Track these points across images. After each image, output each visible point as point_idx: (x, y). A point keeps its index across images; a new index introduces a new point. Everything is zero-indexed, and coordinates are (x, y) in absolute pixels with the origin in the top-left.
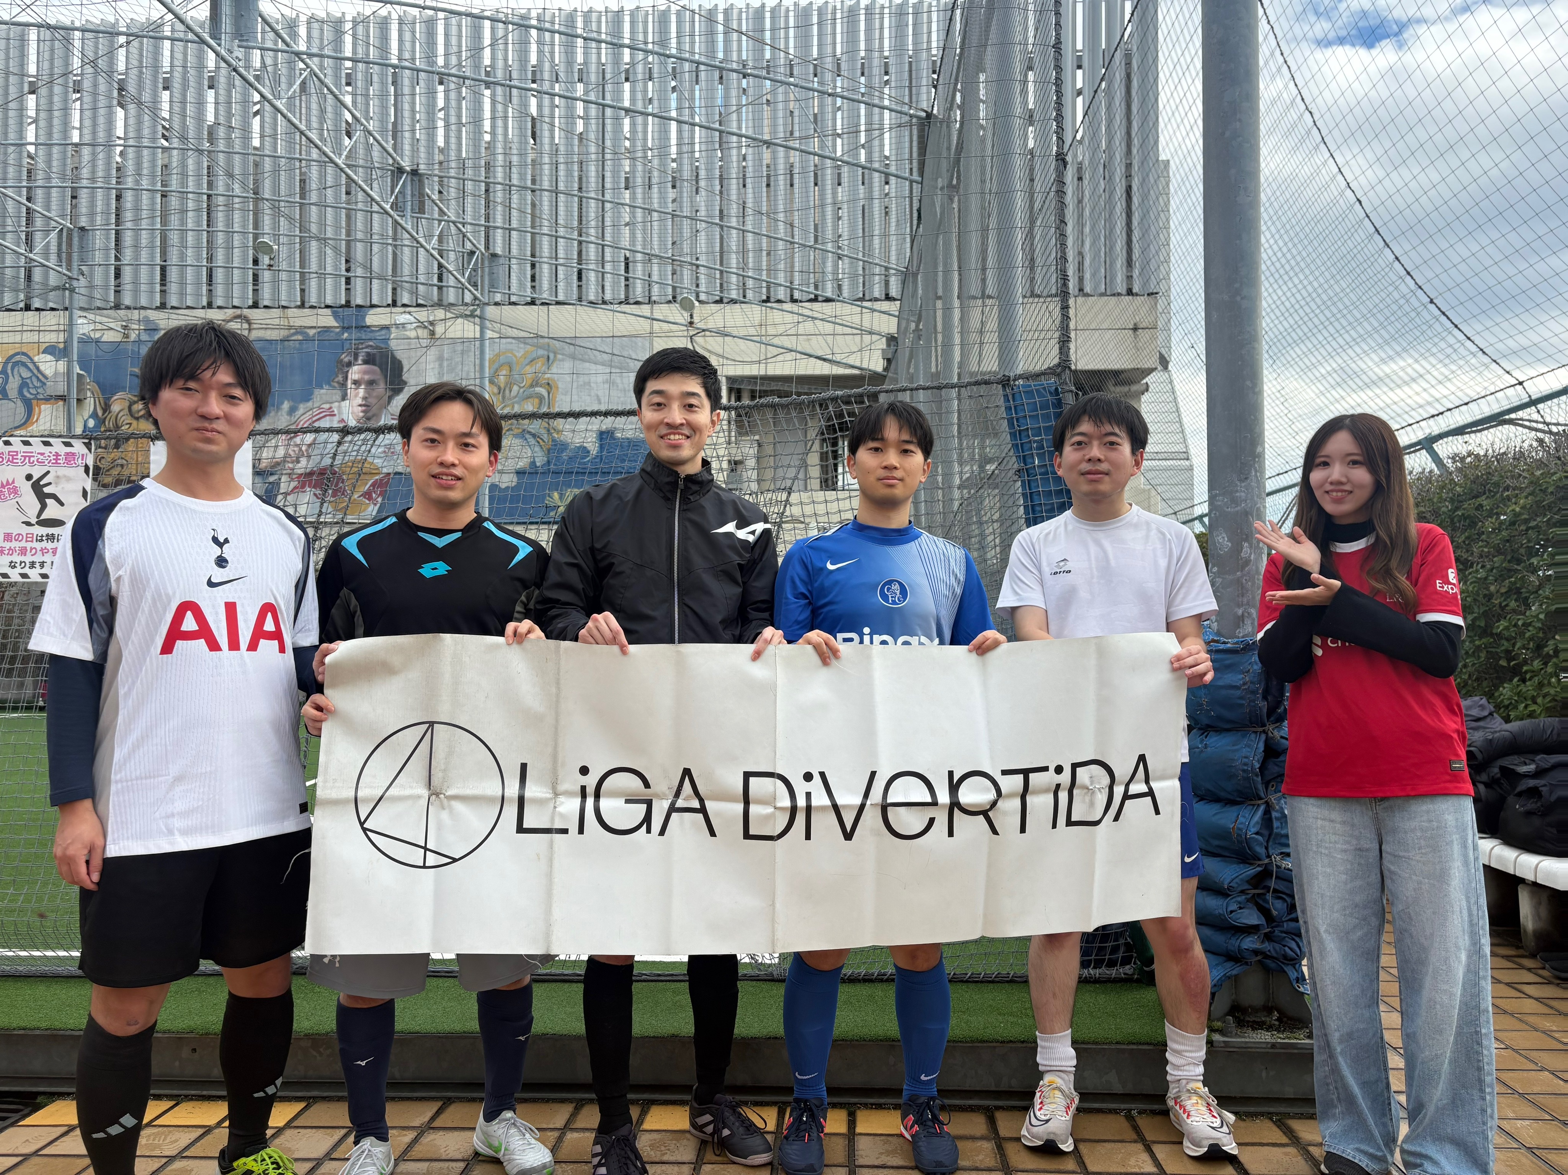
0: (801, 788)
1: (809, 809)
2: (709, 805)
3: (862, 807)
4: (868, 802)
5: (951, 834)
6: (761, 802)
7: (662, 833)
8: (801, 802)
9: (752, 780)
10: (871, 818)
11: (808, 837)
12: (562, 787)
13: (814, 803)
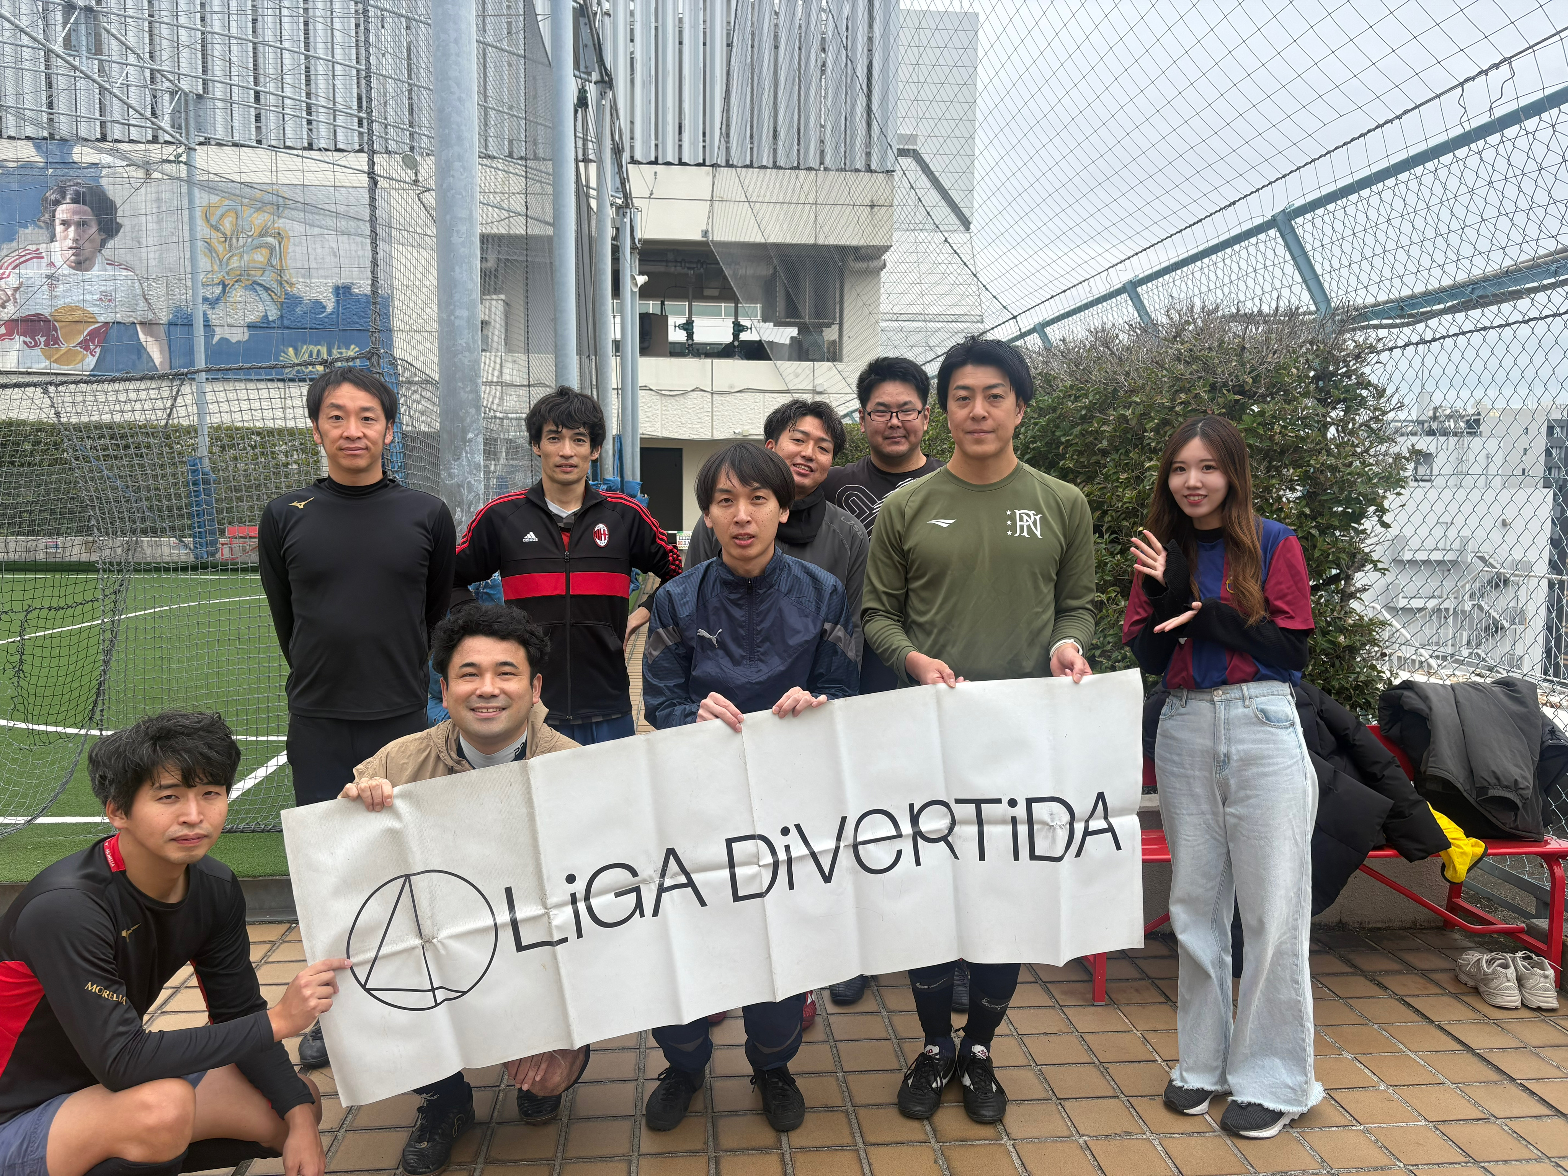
0: (779, 843)
1: (789, 861)
2: (694, 877)
3: (837, 849)
4: (842, 845)
5: (918, 863)
6: (744, 864)
7: (656, 913)
8: (782, 856)
9: (734, 845)
10: (846, 858)
11: (791, 887)
12: (552, 900)
13: (794, 854)
